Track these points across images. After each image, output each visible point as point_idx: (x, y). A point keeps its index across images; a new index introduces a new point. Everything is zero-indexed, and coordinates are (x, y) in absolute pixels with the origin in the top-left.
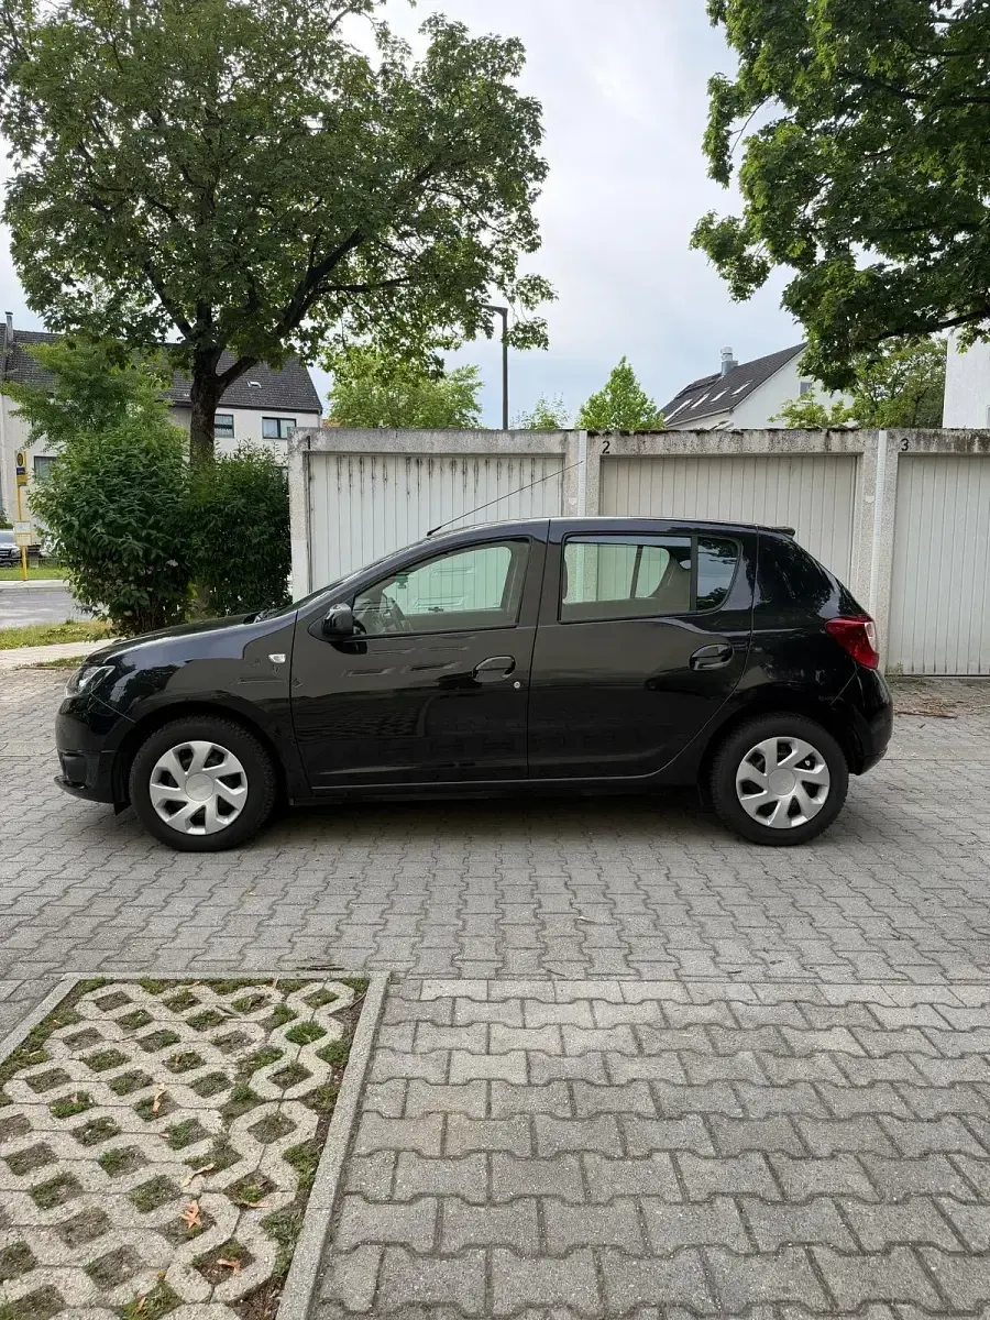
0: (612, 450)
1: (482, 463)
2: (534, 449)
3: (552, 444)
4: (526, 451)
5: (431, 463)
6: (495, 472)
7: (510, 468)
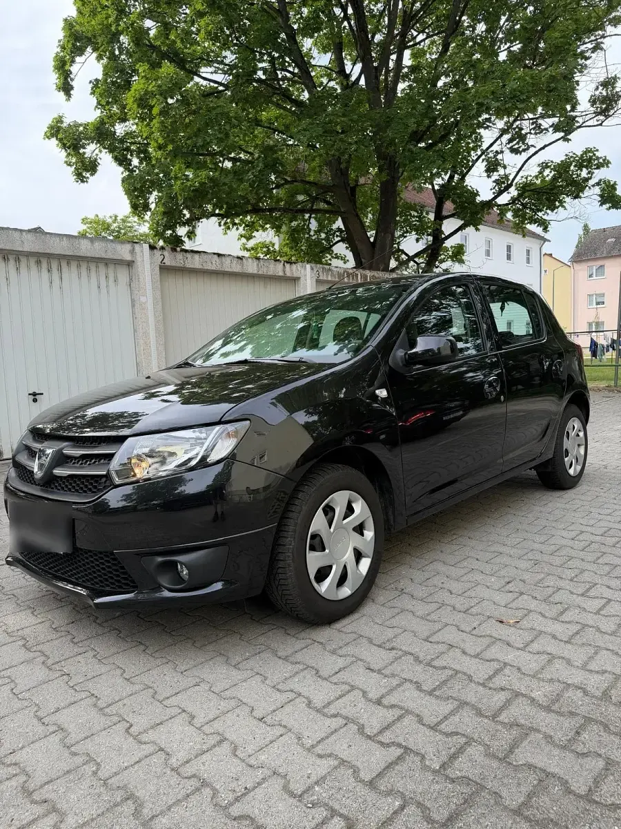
0: (168, 262)
1: (64, 264)
2: (110, 256)
3: (124, 251)
4: (104, 256)
5: (18, 260)
6: (76, 272)
7: (89, 269)
